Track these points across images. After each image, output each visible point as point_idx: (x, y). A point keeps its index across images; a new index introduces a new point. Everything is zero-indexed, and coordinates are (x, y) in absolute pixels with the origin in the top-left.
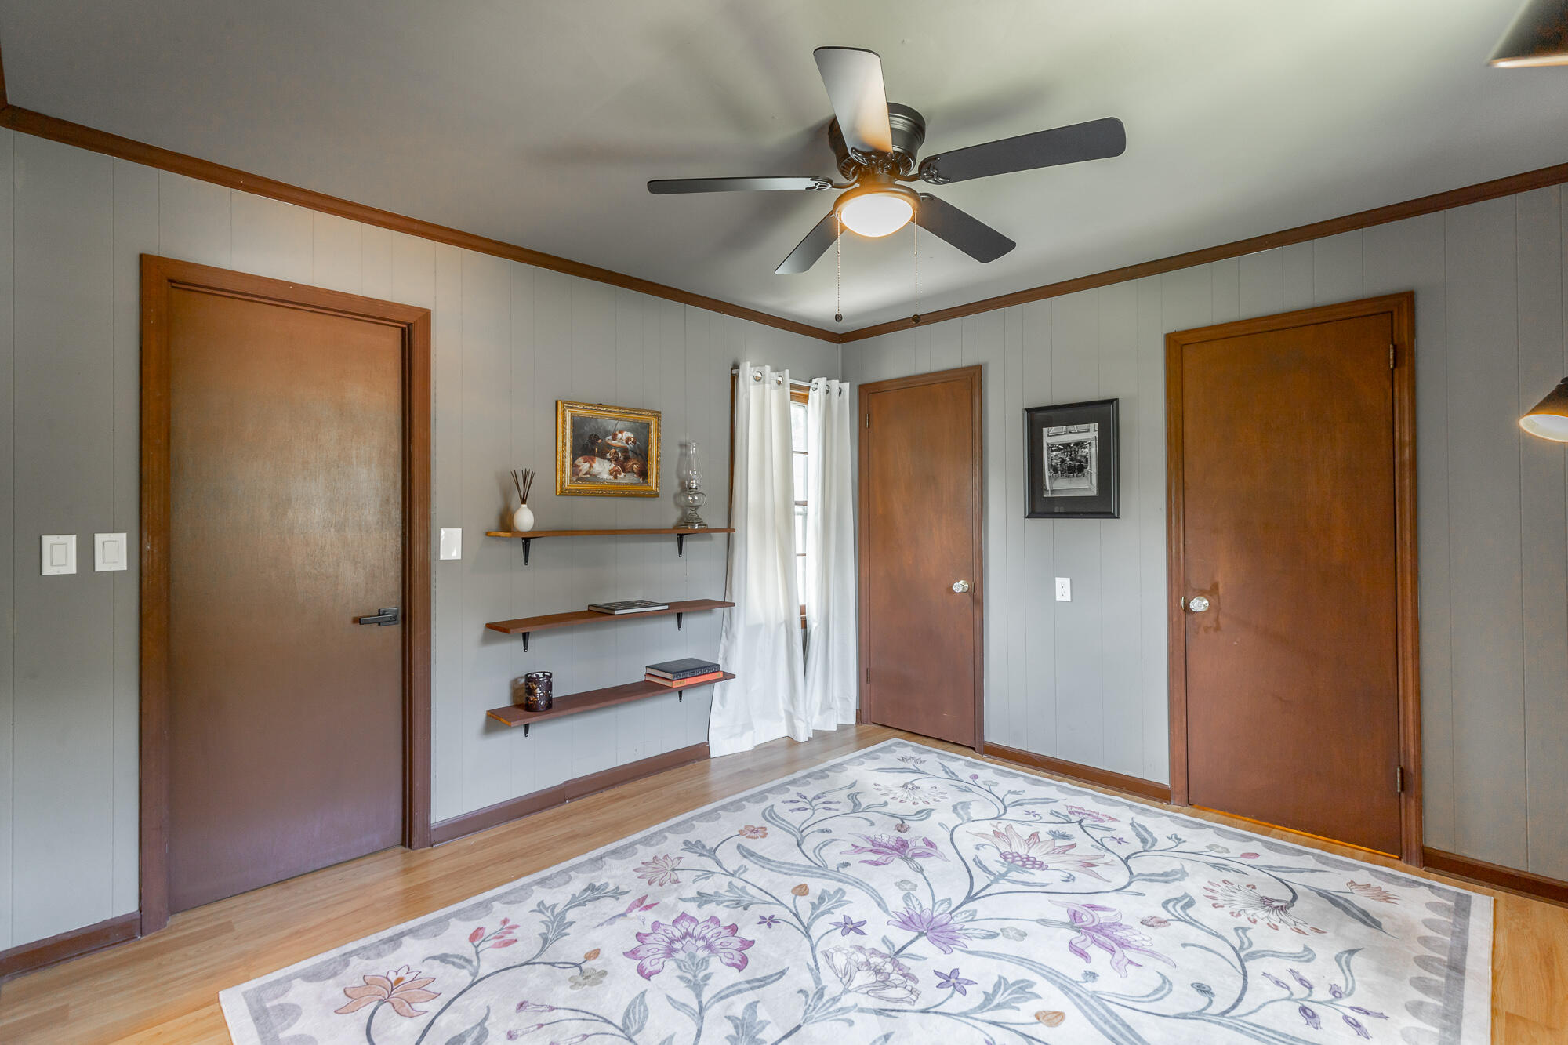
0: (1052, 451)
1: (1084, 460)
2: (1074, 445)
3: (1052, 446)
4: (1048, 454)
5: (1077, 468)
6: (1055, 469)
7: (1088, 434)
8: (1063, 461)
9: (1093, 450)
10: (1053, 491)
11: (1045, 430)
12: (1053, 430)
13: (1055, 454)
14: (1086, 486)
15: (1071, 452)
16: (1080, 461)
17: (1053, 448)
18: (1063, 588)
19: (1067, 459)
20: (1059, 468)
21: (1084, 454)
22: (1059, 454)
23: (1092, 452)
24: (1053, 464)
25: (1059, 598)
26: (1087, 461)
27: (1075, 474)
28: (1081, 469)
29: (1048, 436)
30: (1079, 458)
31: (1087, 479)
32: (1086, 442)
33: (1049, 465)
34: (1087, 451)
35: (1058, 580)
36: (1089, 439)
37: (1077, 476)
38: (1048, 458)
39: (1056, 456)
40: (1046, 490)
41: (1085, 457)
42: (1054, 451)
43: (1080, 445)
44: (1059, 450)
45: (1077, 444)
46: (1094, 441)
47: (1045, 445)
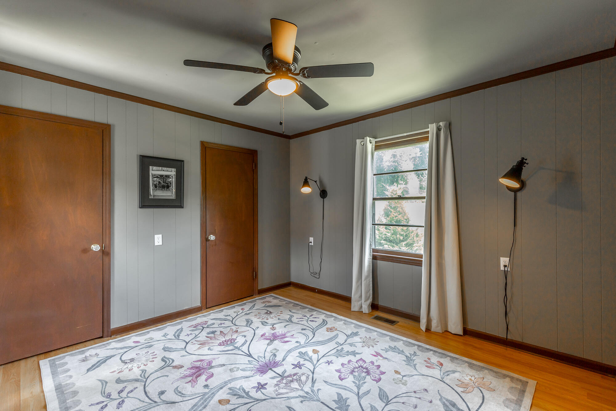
0: (154, 177)
1: (169, 183)
2: (165, 176)
3: (155, 175)
4: (152, 178)
5: (166, 187)
6: (156, 186)
7: (172, 172)
8: (159, 182)
9: (174, 180)
10: (154, 196)
11: (151, 167)
12: (155, 168)
13: (156, 179)
14: (170, 194)
15: (163, 179)
16: (167, 184)
17: (154, 176)
18: (158, 240)
19: (162, 182)
20: (158, 186)
21: (169, 181)
22: (158, 179)
23: (173, 180)
24: (155, 183)
25: (156, 244)
26: (171, 184)
27: (165, 189)
28: (168, 187)
29: (152, 170)
30: (167, 182)
31: (171, 192)
32: (171, 176)
33: (152, 184)
34: (171, 179)
35: (156, 236)
36: (172, 175)
37: (166, 190)
38: (152, 180)
39: (156, 180)
40: (151, 195)
41: (170, 182)
42: (155, 178)
43: (168, 176)
44: (158, 177)
45: (166, 176)
46: (174, 176)
47: (150, 174)
